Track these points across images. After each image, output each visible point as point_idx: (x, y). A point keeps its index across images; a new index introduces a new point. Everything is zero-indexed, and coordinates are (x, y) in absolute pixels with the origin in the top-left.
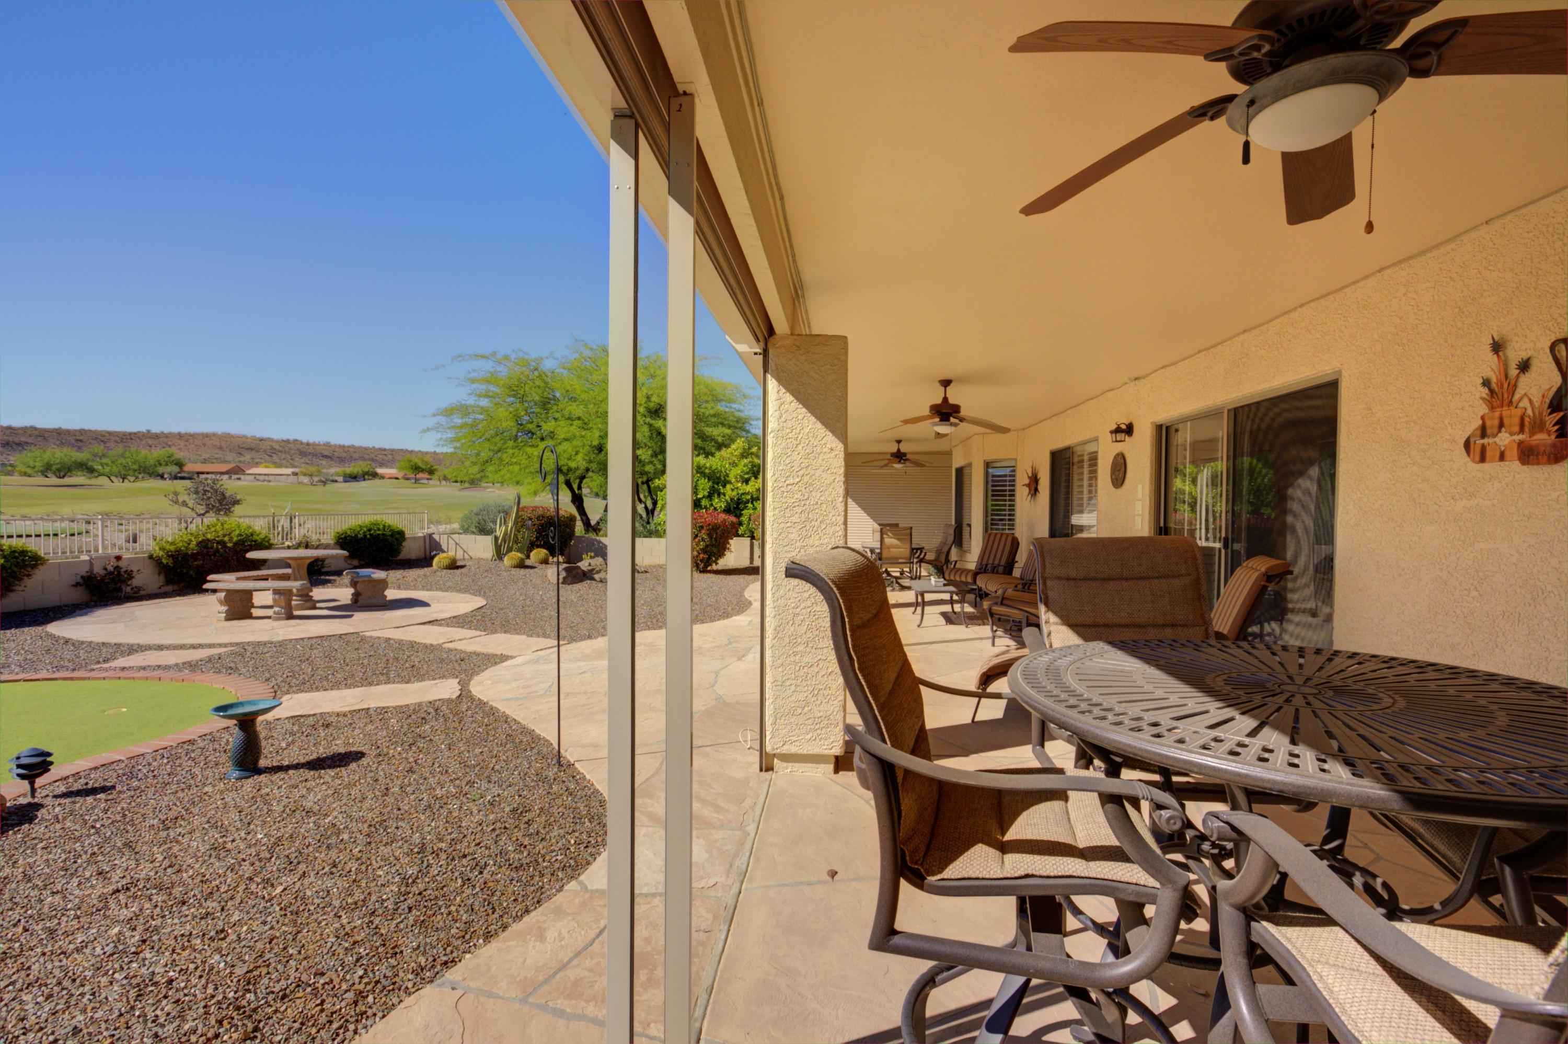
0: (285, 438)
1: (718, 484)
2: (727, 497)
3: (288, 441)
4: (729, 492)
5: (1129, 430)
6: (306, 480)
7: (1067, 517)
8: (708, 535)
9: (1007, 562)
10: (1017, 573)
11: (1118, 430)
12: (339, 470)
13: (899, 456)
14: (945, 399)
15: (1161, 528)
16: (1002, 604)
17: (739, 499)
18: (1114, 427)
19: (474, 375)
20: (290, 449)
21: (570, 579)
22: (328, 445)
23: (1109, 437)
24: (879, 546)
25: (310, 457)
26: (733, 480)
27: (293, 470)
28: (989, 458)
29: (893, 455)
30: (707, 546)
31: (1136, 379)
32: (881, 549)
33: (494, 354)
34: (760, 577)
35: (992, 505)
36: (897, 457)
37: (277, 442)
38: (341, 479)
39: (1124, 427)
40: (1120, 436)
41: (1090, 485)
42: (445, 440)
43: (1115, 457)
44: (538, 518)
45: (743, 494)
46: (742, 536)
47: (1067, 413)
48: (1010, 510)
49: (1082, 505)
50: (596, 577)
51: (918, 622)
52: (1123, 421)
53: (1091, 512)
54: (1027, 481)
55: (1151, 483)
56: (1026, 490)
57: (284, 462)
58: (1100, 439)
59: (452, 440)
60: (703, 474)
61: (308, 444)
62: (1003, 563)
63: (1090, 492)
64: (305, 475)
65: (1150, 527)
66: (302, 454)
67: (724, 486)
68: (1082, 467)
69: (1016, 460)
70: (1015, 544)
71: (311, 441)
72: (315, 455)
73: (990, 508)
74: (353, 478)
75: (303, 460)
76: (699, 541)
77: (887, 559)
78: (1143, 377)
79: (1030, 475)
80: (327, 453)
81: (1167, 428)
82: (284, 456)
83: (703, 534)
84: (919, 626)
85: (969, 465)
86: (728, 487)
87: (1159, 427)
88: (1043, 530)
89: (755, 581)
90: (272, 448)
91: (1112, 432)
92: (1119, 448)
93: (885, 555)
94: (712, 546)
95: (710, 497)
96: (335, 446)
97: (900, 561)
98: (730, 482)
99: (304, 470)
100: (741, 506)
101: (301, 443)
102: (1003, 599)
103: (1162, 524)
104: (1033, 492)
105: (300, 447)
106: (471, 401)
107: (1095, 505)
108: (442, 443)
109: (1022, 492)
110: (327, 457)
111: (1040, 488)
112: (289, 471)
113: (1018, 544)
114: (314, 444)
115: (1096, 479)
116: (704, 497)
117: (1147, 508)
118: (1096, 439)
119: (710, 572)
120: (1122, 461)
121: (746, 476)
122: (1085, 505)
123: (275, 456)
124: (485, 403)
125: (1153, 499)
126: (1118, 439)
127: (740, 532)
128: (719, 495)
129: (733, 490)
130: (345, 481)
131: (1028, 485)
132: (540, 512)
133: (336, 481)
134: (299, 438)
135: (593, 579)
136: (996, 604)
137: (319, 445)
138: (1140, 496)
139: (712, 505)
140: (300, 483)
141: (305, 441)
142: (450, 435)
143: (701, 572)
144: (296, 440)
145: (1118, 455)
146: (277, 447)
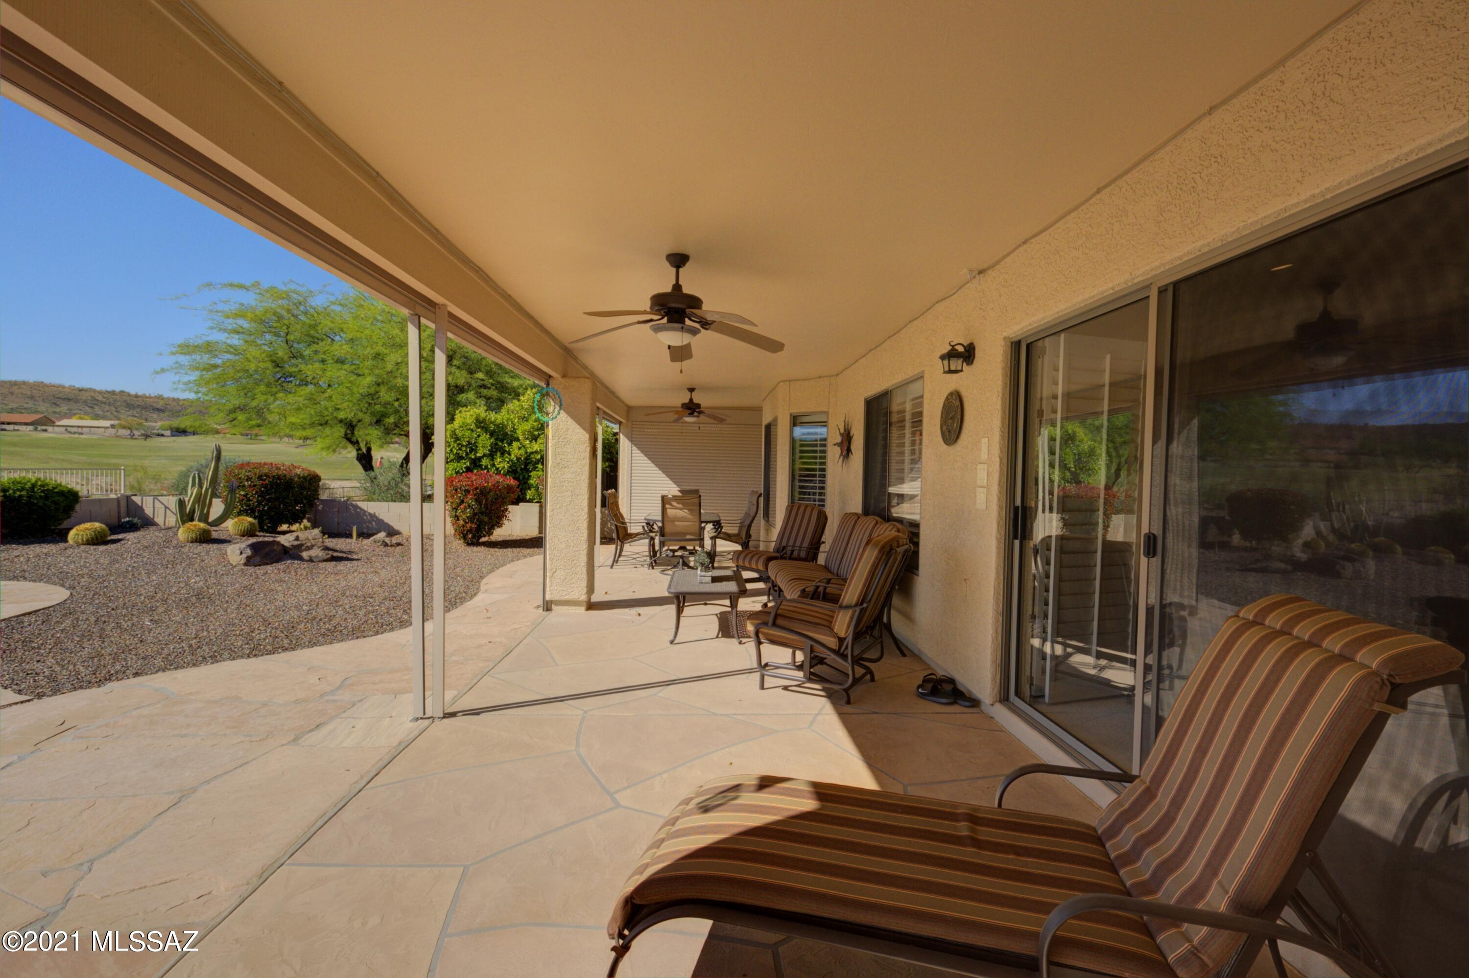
0: (109, 390)
1: (502, 441)
2: (513, 456)
3: (113, 393)
4: (516, 451)
5: (968, 354)
6: (126, 432)
7: (884, 483)
8: (476, 500)
9: (811, 543)
10: (821, 559)
11: (951, 355)
12: (167, 423)
13: (692, 408)
14: (677, 287)
15: (1016, 509)
16: (774, 624)
17: (526, 459)
18: (946, 349)
19: (221, 307)
20: (115, 400)
21: (258, 559)
22: (160, 397)
23: (939, 366)
24: (660, 518)
25: (138, 410)
26: (521, 437)
27: (112, 422)
28: (796, 410)
29: (684, 406)
30: (475, 514)
31: (980, 273)
32: (663, 521)
33: (257, 284)
34: (542, 550)
35: (801, 469)
36: (689, 409)
37: (100, 392)
38: (168, 433)
39: (960, 349)
40: (956, 364)
41: (913, 443)
42: (186, 384)
43: (947, 399)
44: (260, 478)
45: (532, 453)
46: (530, 501)
47: (884, 346)
48: (820, 476)
49: (902, 471)
50: (305, 555)
51: (671, 638)
52: (960, 339)
53: (913, 480)
54: (839, 439)
55: (1002, 436)
56: (838, 450)
57: (108, 414)
58: (926, 376)
59: (197, 383)
60: (485, 429)
61: (137, 396)
62: (806, 544)
63: (913, 452)
64: (124, 427)
65: (1000, 507)
66: (130, 406)
67: (510, 444)
68: (903, 428)
69: (827, 413)
70: (822, 520)
71: (140, 393)
72: (145, 408)
73: (797, 473)
74: (181, 432)
75: (130, 413)
76: (465, 508)
77: (672, 534)
78: (992, 267)
79: (842, 431)
80: (159, 406)
81: (1029, 346)
82: (107, 408)
83: (470, 500)
84: (672, 642)
85: (775, 419)
86: (515, 444)
87: (1016, 345)
88: (856, 505)
89: (539, 554)
90: (93, 399)
91: (943, 358)
92: (953, 382)
93: (668, 529)
94: (482, 513)
95: (491, 455)
96: (169, 399)
97: (688, 537)
98: (518, 440)
99: (123, 423)
100: (530, 467)
101: (129, 395)
102: (777, 616)
103: (1018, 502)
104: (845, 453)
105: (128, 399)
106: (221, 337)
107: (919, 471)
108: (181, 386)
109: (833, 453)
110: (158, 410)
111: (853, 448)
112: (107, 423)
113: (826, 518)
114: (144, 397)
115: (921, 434)
116: (484, 455)
117: (996, 476)
118: (920, 377)
119: (484, 544)
120: (958, 403)
121: (536, 433)
122: (906, 471)
123: (97, 408)
124: (235, 340)
125: (1005, 461)
126: (953, 368)
127: (528, 497)
128: (502, 454)
129: (520, 448)
130: (172, 436)
131: (840, 444)
132: (265, 470)
133: (162, 435)
134: (126, 390)
135: (301, 559)
136: (765, 624)
137: (150, 397)
138: (984, 456)
139: (493, 465)
140: (117, 436)
141: (133, 392)
142: (192, 378)
143: (469, 544)
144: (123, 392)
145: (951, 394)
146: (100, 398)
